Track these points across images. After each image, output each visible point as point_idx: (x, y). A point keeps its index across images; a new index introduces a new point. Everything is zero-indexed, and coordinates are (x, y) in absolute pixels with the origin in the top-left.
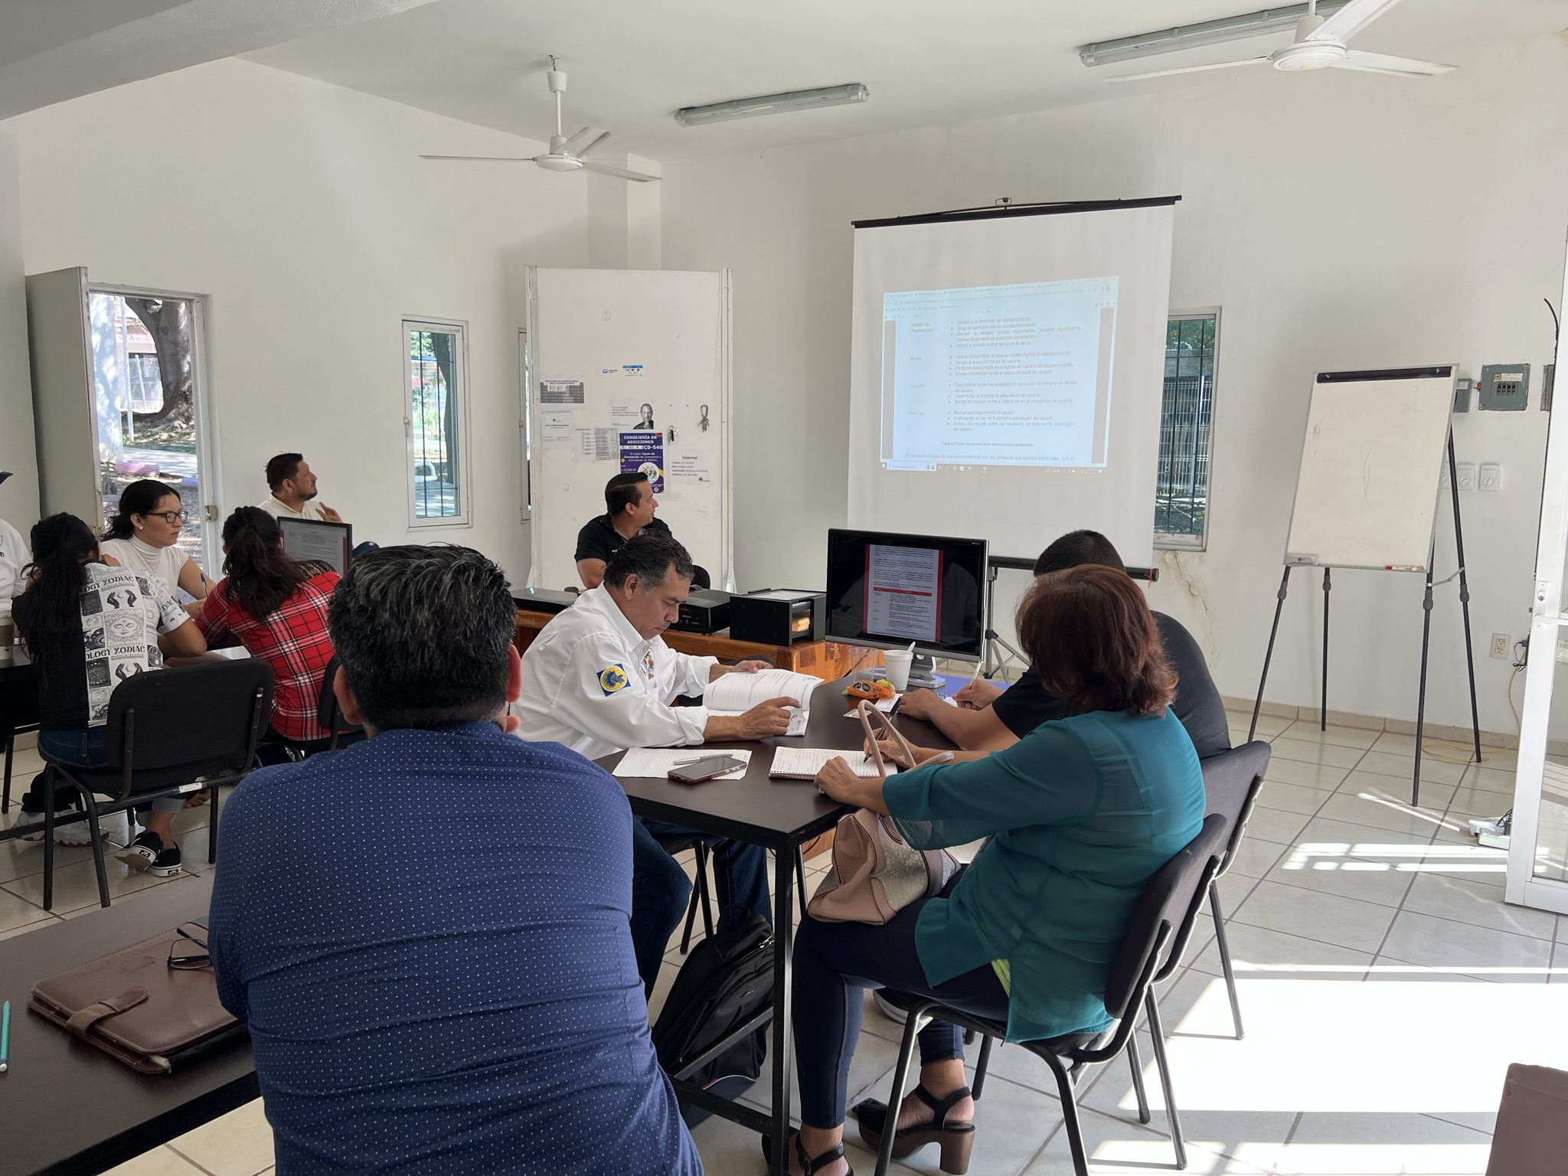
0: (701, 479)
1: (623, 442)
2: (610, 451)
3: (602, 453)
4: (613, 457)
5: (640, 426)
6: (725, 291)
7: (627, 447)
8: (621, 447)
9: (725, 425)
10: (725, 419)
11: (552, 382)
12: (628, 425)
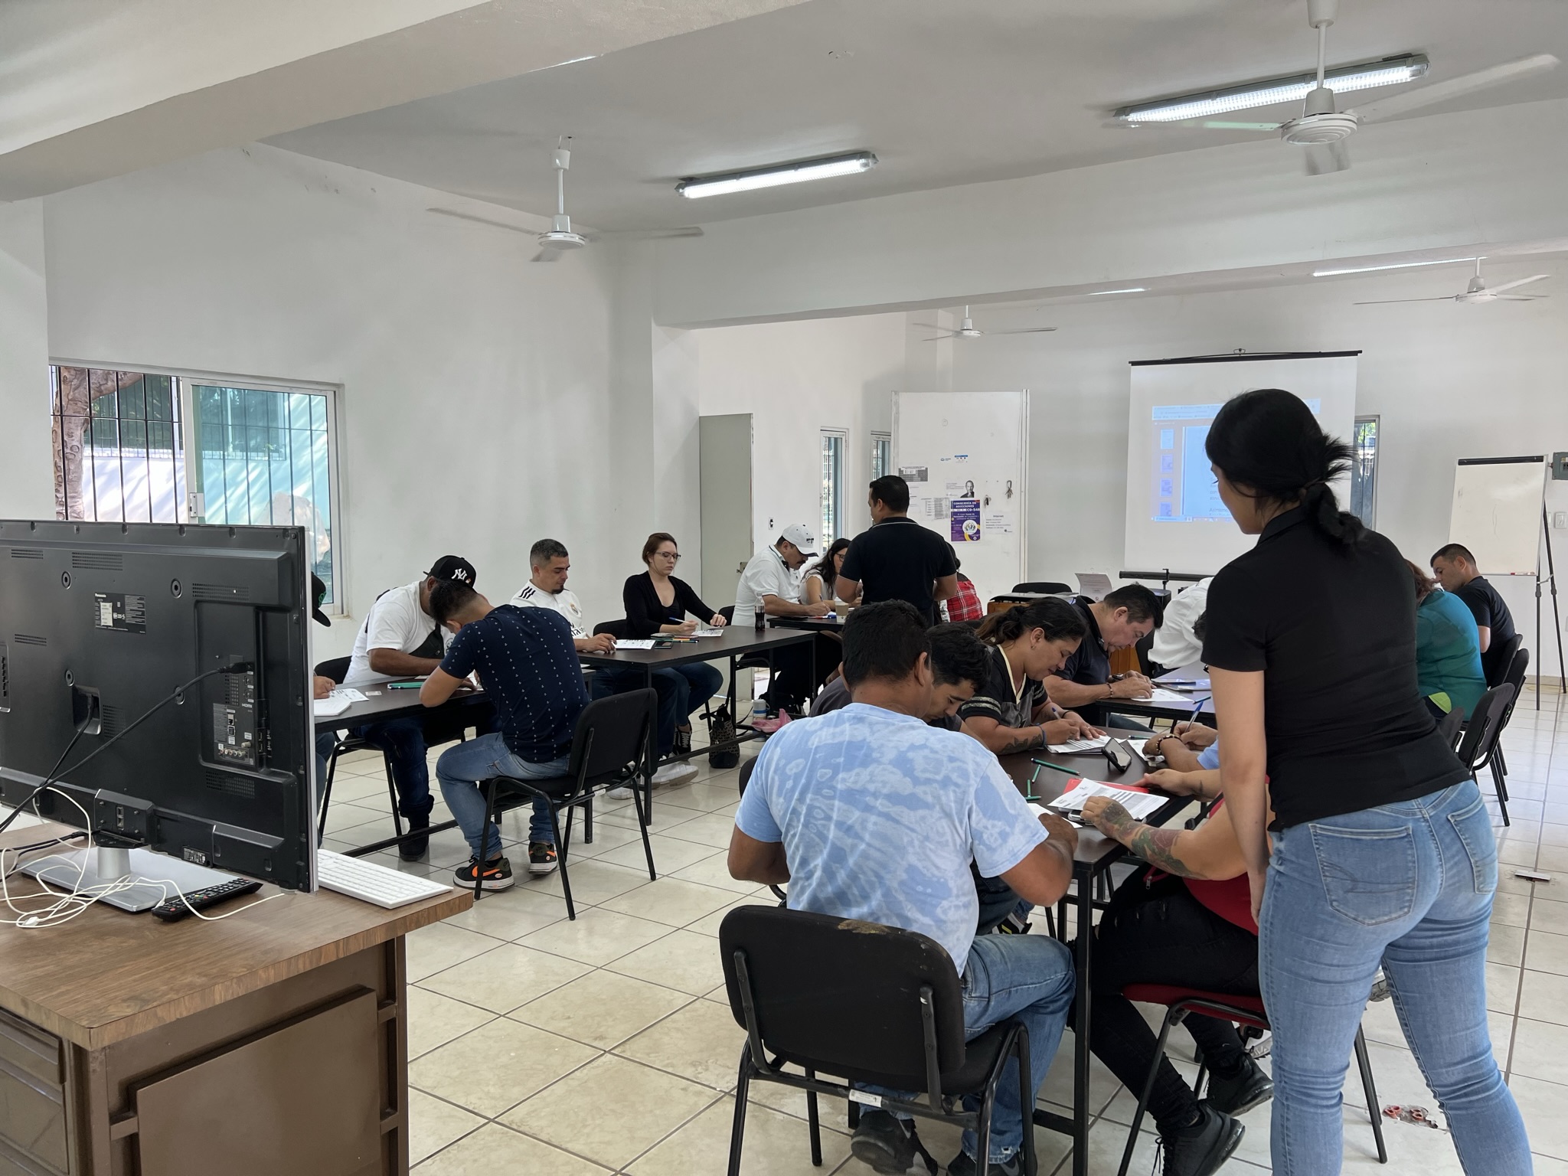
0: (1006, 531)
1: (953, 506)
2: (944, 513)
3: (939, 515)
4: (946, 517)
5: (965, 496)
6: (1024, 404)
7: (956, 510)
8: (952, 510)
9: (1023, 494)
10: (1023, 489)
11: (906, 468)
12: (957, 496)
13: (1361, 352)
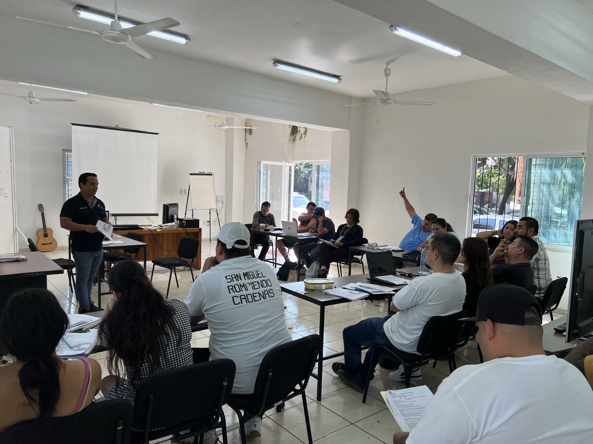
0: (6, 196)
9: (13, 178)
13: (159, 134)
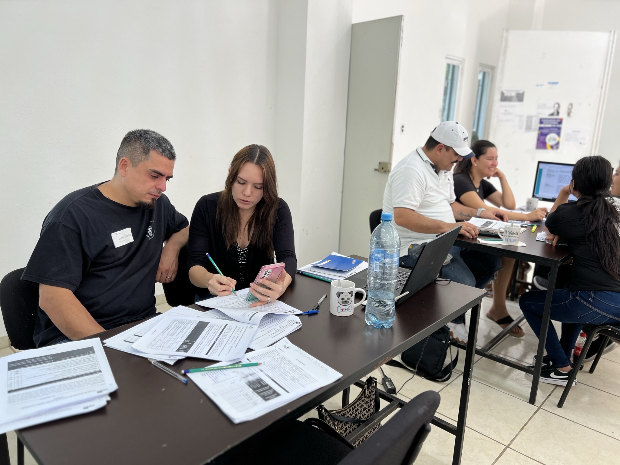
0: (581, 143)
1: (541, 122)
2: (533, 127)
3: (529, 128)
4: (535, 130)
5: (552, 114)
6: (611, 42)
7: (542, 126)
8: (539, 125)
10: (600, 111)
11: (508, 91)
12: (545, 114)
